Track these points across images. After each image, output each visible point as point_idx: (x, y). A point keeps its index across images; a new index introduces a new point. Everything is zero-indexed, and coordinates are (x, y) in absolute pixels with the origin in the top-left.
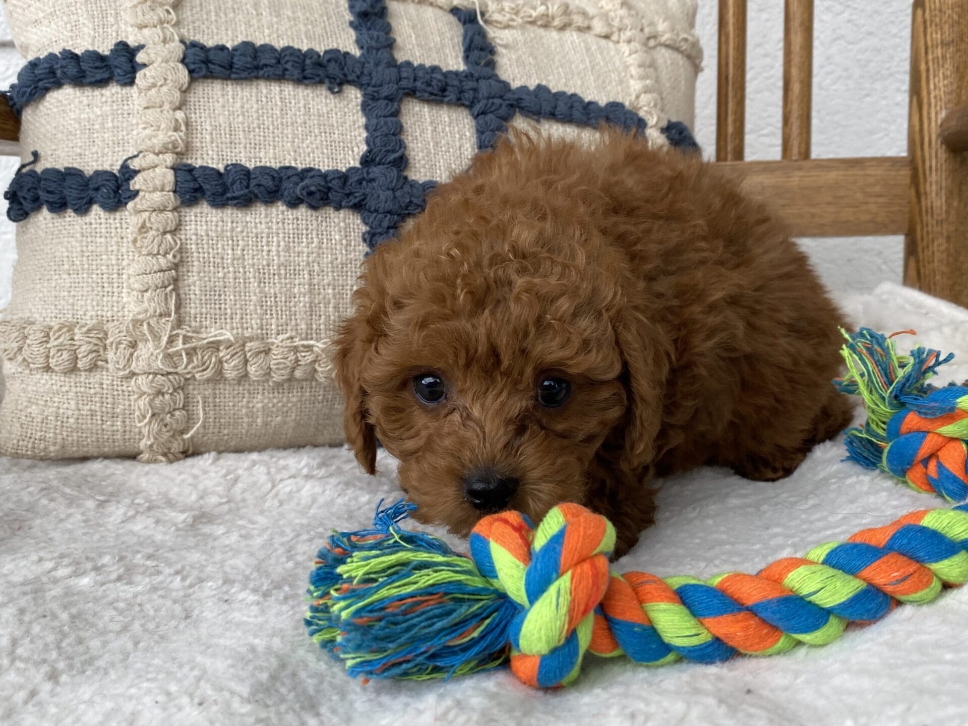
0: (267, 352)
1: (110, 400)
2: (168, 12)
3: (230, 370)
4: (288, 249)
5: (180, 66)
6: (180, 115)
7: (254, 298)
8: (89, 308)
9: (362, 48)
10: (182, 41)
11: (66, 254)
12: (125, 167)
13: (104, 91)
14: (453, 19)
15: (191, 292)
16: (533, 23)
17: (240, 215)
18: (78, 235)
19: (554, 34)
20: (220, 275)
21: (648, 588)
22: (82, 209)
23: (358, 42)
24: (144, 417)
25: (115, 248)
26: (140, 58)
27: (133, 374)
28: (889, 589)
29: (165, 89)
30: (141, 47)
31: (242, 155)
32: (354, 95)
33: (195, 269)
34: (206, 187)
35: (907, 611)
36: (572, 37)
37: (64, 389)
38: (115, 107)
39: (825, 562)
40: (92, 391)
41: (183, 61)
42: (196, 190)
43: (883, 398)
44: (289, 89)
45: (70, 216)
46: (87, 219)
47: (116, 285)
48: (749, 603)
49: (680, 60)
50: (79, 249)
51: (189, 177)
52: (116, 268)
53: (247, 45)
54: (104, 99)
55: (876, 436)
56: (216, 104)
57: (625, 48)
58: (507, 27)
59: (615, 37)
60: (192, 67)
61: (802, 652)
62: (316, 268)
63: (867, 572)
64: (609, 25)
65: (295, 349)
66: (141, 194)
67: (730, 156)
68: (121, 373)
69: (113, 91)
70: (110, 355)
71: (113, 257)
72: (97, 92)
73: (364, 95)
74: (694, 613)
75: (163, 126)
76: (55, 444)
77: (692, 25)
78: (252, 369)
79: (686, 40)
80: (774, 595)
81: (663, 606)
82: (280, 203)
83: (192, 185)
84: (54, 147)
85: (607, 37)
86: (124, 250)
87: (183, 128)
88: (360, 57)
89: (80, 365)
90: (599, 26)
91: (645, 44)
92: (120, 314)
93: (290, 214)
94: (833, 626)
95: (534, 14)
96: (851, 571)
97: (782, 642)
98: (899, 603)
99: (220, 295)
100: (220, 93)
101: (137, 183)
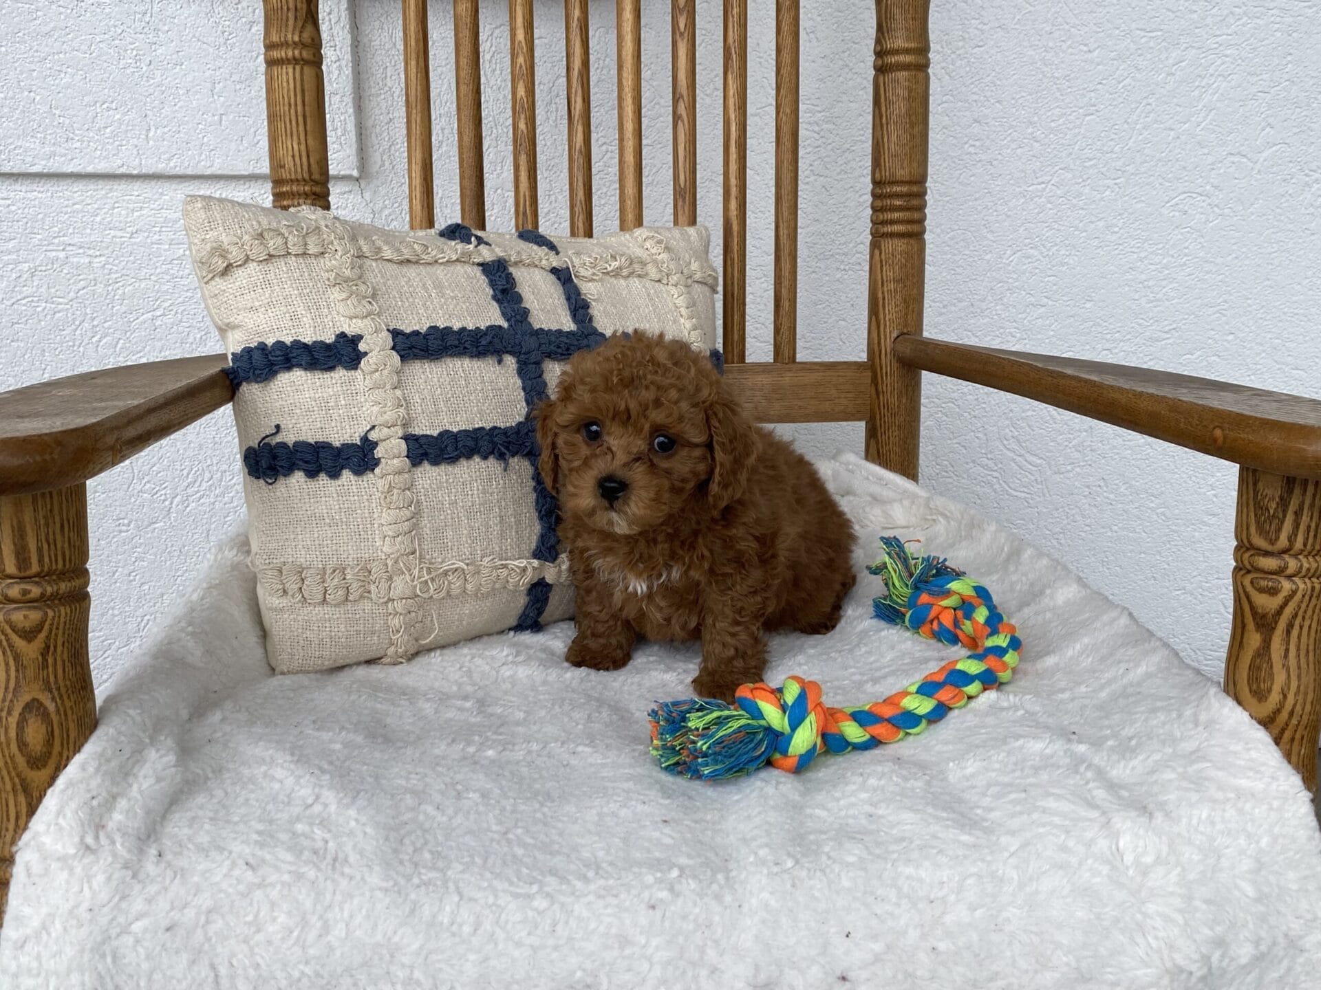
0: (479, 572)
1: (371, 621)
2: (370, 303)
3: (455, 589)
4: (484, 492)
5: (394, 353)
6: (398, 393)
7: (465, 532)
8: (351, 552)
9: (508, 320)
10: (388, 330)
11: (325, 511)
12: (365, 439)
13: (332, 374)
14: (552, 277)
15: (423, 533)
16: (608, 273)
17: (450, 469)
18: (335, 495)
19: (622, 281)
20: (442, 517)
21: (838, 715)
22: (334, 475)
23: (504, 314)
24: (398, 631)
25: (366, 504)
26: (362, 347)
27: (390, 600)
28: (947, 703)
29: (385, 372)
30: (360, 337)
31: (447, 422)
32: (510, 361)
33: (425, 515)
34: (429, 451)
35: (955, 713)
36: (635, 283)
37: (335, 617)
38: (345, 388)
39: (917, 693)
40: (358, 616)
41: (393, 348)
42: (422, 455)
43: (907, 585)
44: (467, 362)
45: (323, 479)
46: (339, 482)
47: (370, 533)
48: (886, 717)
49: (706, 289)
50: (337, 507)
51: (417, 446)
52: (369, 519)
53: (433, 329)
54: (334, 381)
55: (897, 603)
56: (421, 381)
57: (674, 291)
58: (592, 280)
59: (665, 281)
60: (402, 353)
61: (911, 738)
62: (503, 503)
63: (938, 695)
64: (661, 271)
65: (496, 568)
66: (382, 460)
67: (736, 359)
68: (382, 601)
69: (340, 374)
70: (373, 588)
71: (366, 511)
72: (327, 375)
73: (518, 362)
74: (861, 725)
75: (389, 404)
76: (329, 660)
77: (707, 253)
78: (469, 587)
79: (710, 275)
80: (898, 712)
81: (848, 723)
82: (475, 457)
83: (421, 451)
84: (293, 421)
85: (659, 281)
86: (374, 505)
87: (403, 402)
88: (509, 329)
89: (351, 598)
90: (652, 271)
91: (687, 286)
92: (374, 555)
93: (483, 464)
94: (924, 723)
95: (609, 269)
96: (930, 695)
97: (901, 734)
98: (950, 709)
99: (443, 533)
100: (421, 371)
101: (379, 452)
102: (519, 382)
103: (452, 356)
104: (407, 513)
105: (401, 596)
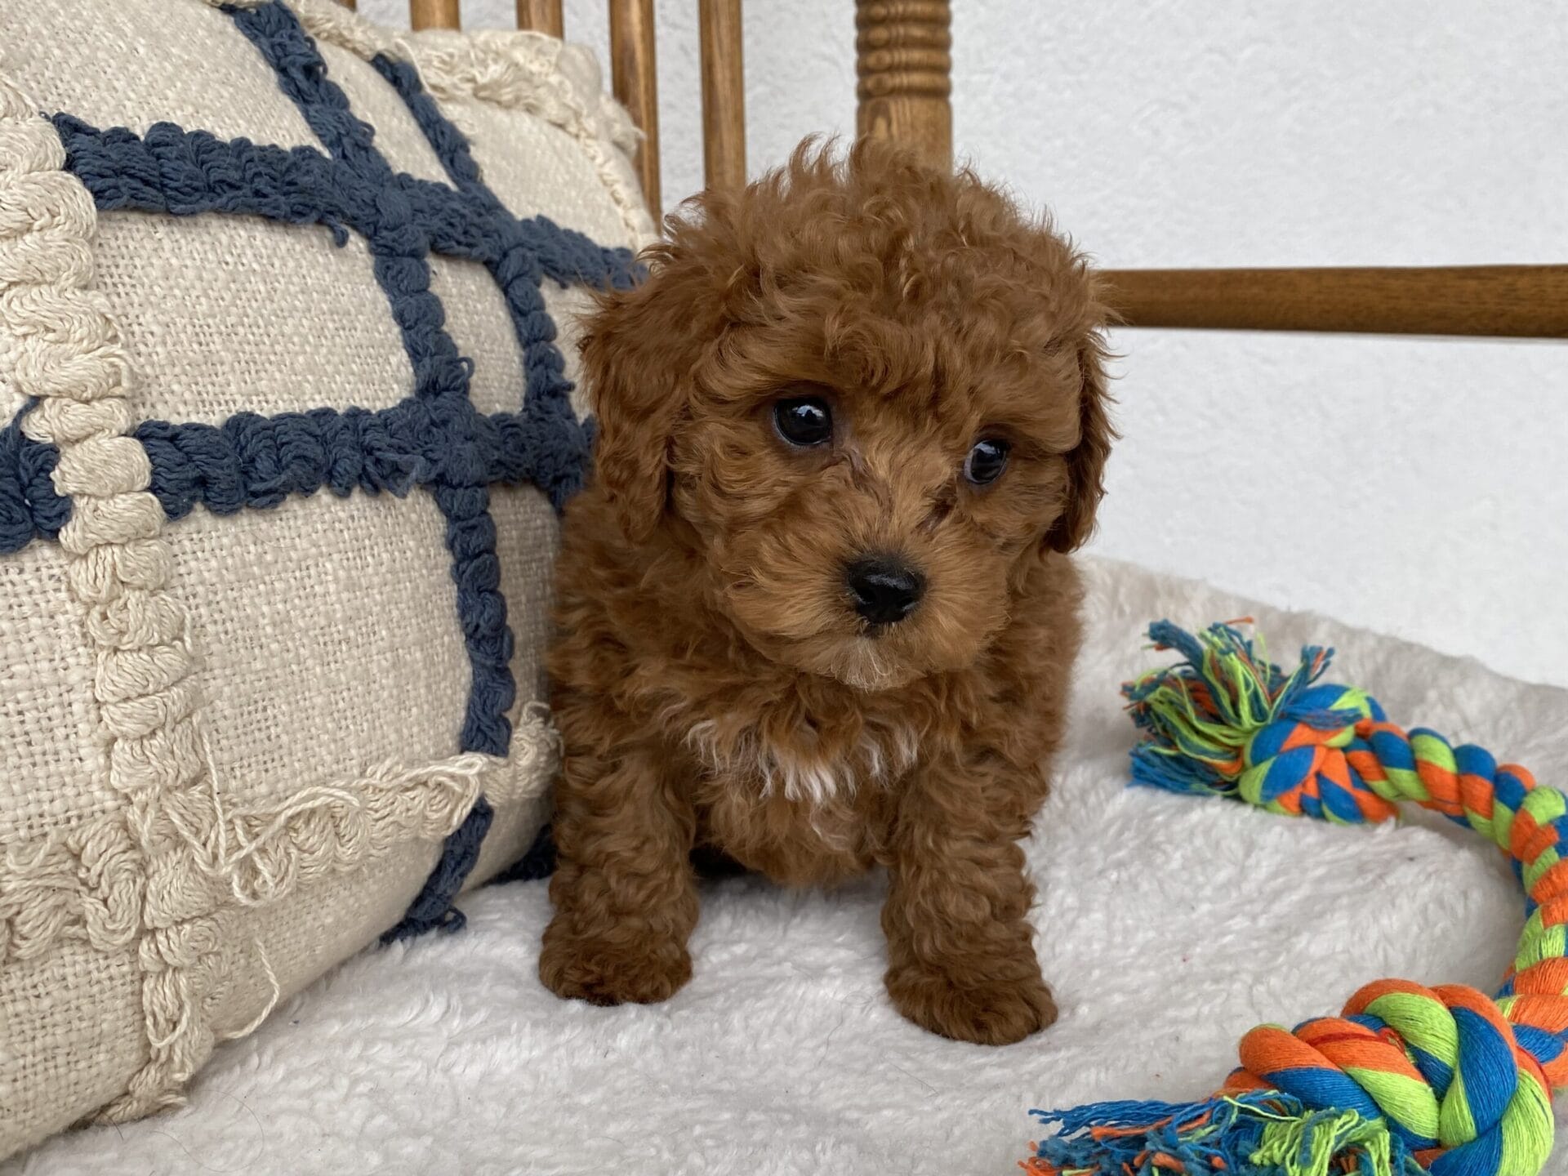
1: (87, 1008)
3: (315, 864)
4: (352, 586)
7: (319, 700)
9: (326, 141)
10: (45, 116)
12: (14, 436)
14: (380, 76)
15: (218, 715)
17: (264, 526)
20: (258, 665)
23: (317, 128)
24: (174, 1021)
25: (40, 641)
27: (144, 932)
29: (56, 236)
31: (233, 388)
32: (358, 246)
33: (215, 661)
34: (213, 472)
36: (525, 122)
40: (46, 1003)
41: (69, 166)
42: (193, 484)
47: (60, 733)
51: (178, 456)
52: (53, 692)
53: (166, 131)
56: (150, 271)
57: (595, 150)
58: (455, 98)
59: (573, 128)
62: (394, 613)
66: (80, 503)
68: (121, 940)
70: (90, 905)
71: (42, 666)
73: (374, 250)
75: (79, 332)
78: (346, 852)
82: (320, 492)
83: (189, 474)
85: (561, 126)
86: (67, 644)
87: (117, 329)
88: (332, 160)
89: (25, 950)
92: (83, 800)
99: (265, 709)
100: (149, 245)
101: (66, 477)
102: (383, 301)
103: (220, 212)
104: (168, 658)
105: (180, 914)
